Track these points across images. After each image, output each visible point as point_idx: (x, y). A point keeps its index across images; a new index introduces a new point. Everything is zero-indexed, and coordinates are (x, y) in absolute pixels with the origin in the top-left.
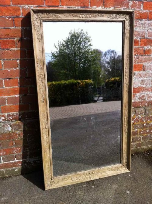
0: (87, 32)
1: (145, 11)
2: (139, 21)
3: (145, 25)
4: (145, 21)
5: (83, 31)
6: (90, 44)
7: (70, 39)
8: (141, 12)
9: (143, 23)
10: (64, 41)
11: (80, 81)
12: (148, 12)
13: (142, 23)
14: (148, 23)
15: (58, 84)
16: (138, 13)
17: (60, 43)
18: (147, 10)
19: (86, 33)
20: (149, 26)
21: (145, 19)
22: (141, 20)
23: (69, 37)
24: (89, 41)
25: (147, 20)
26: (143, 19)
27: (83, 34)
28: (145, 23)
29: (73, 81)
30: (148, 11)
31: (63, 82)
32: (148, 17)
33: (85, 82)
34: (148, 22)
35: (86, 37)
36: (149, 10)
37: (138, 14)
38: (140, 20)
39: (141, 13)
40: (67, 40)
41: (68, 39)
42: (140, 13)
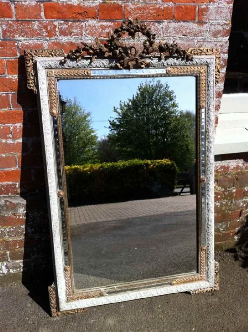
0: (167, 85)
1: (166, 6)
2: (156, 24)
3: (169, 31)
4: (168, 23)
5: (160, 83)
6: (174, 104)
7: (139, 96)
8: (158, 6)
9: (164, 27)
10: (130, 100)
11: (149, 162)
12: (172, 8)
13: (162, 28)
14: (174, 28)
15: (112, 167)
16: (154, 9)
17: (123, 105)
18: (171, 3)
19: (165, 86)
20: (177, 33)
21: (166, 19)
22: (159, 22)
23: (138, 94)
24: (171, 99)
25: (171, 21)
26: (164, 20)
27: (161, 87)
28: (168, 28)
29: (137, 161)
30: (173, 5)
31: (120, 163)
32: (174, 17)
33: (158, 163)
34: (173, 25)
35: (166, 92)
36: (175, 3)
37: (153, 12)
38: (157, 22)
39: (159, 8)
40: (135, 99)
41: (137, 97)
42: (156, 9)
